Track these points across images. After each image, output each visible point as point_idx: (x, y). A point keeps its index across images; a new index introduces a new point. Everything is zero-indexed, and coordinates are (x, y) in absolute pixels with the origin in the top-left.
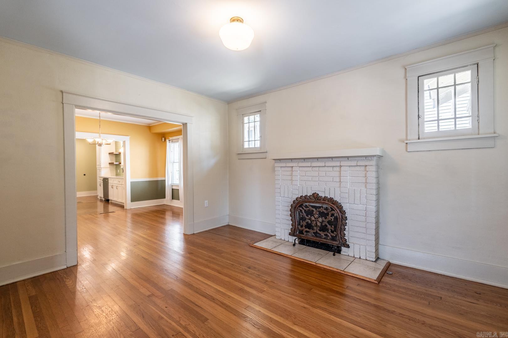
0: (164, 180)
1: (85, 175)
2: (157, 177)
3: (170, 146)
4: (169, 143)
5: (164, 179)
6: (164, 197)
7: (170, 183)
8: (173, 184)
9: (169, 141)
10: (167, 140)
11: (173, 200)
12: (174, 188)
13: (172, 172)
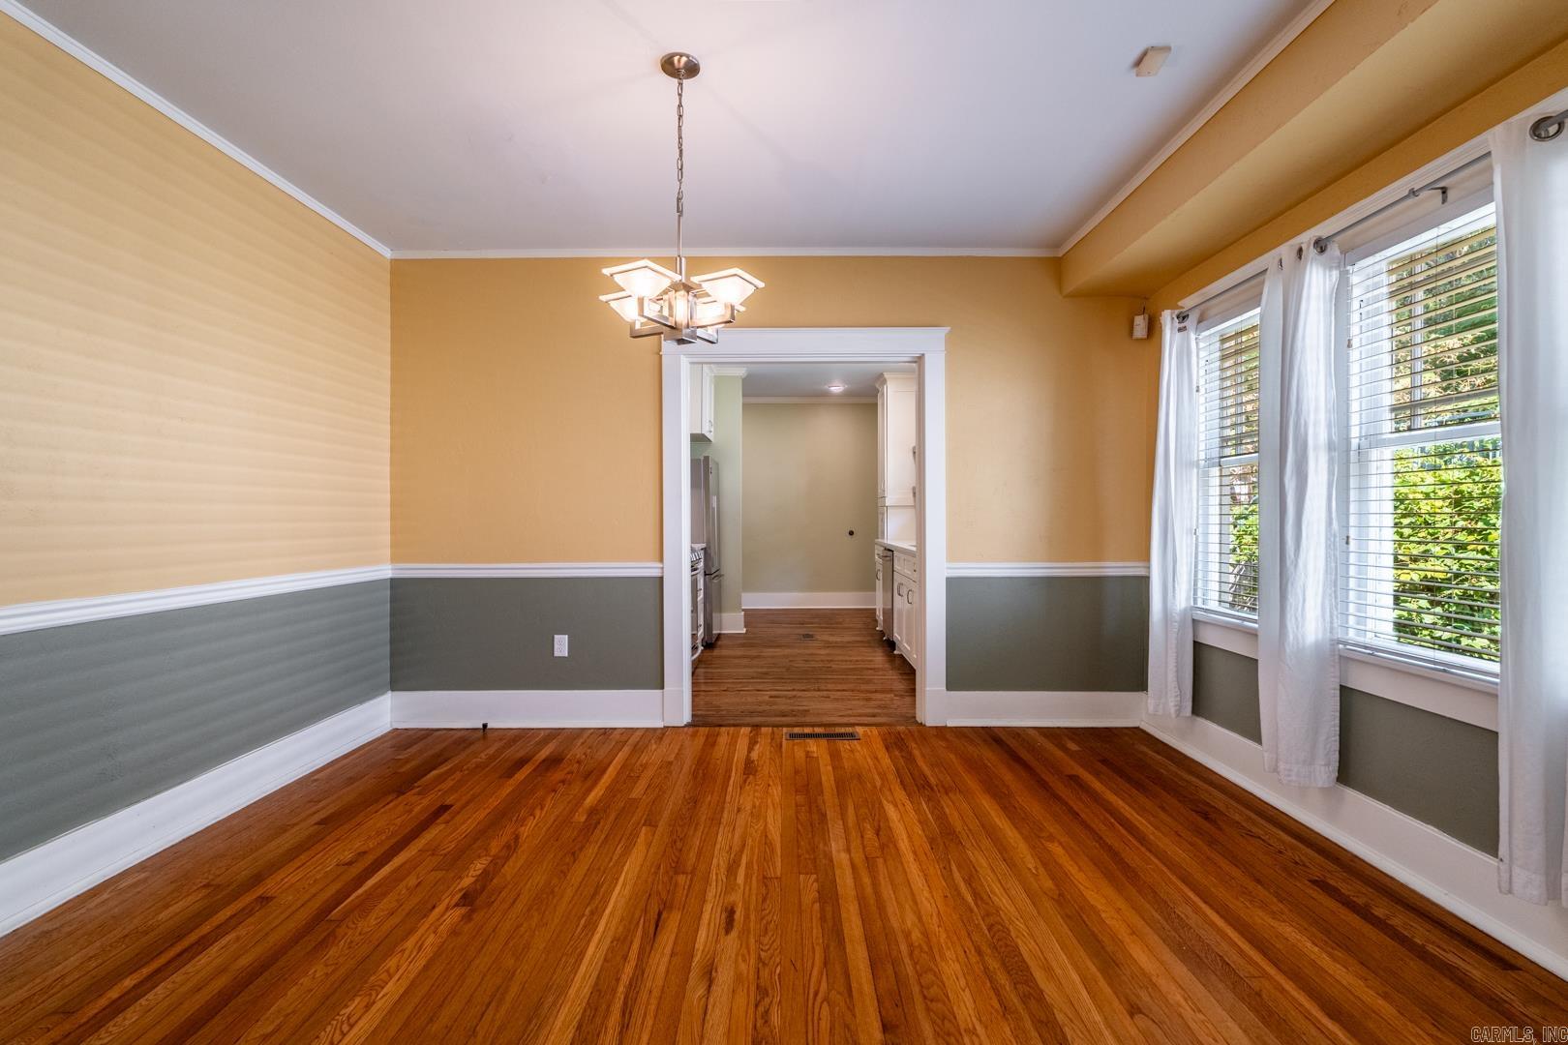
0: (1142, 577)
1: (851, 533)
2: (1097, 555)
3: (1184, 354)
4: (1178, 335)
5: (1141, 572)
6: (1137, 681)
7: (1181, 601)
8: (1200, 615)
9: (1183, 317)
10: (1167, 319)
11: (1201, 721)
12: (1210, 638)
13: (1200, 531)
